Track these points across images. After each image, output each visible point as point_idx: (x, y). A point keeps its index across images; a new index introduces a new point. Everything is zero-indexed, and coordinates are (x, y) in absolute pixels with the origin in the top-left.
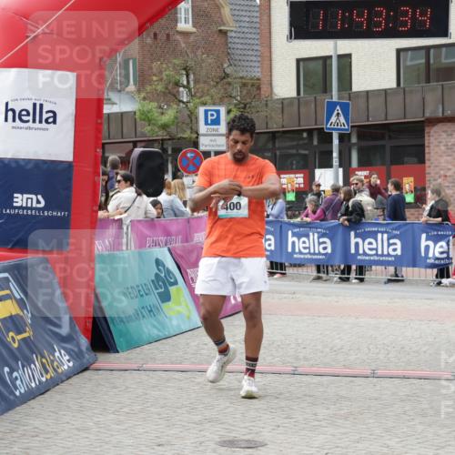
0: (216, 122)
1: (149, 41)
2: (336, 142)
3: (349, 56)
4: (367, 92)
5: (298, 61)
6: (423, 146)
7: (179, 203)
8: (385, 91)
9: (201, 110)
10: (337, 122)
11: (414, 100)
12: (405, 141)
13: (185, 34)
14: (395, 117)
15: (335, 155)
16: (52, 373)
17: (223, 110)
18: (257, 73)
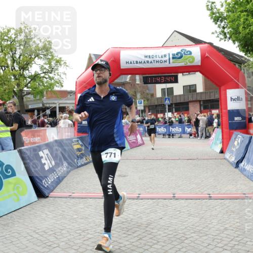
0: (141, 103)
1: (130, 86)
2: (167, 107)
3: (172, 88)
4: (176, 96)
5: (162, 89)
6: (188, 107)
7: (128, 122)
8: (180, 96)
9: (138, 101)
10: (167, 102)
11: (186, 97)
12: (185, 106)
13: (138, 84)
14: (182, 101)
15: (167, 109)
16: (88, 160)
17: (142, 100)
18: (152, 92)
